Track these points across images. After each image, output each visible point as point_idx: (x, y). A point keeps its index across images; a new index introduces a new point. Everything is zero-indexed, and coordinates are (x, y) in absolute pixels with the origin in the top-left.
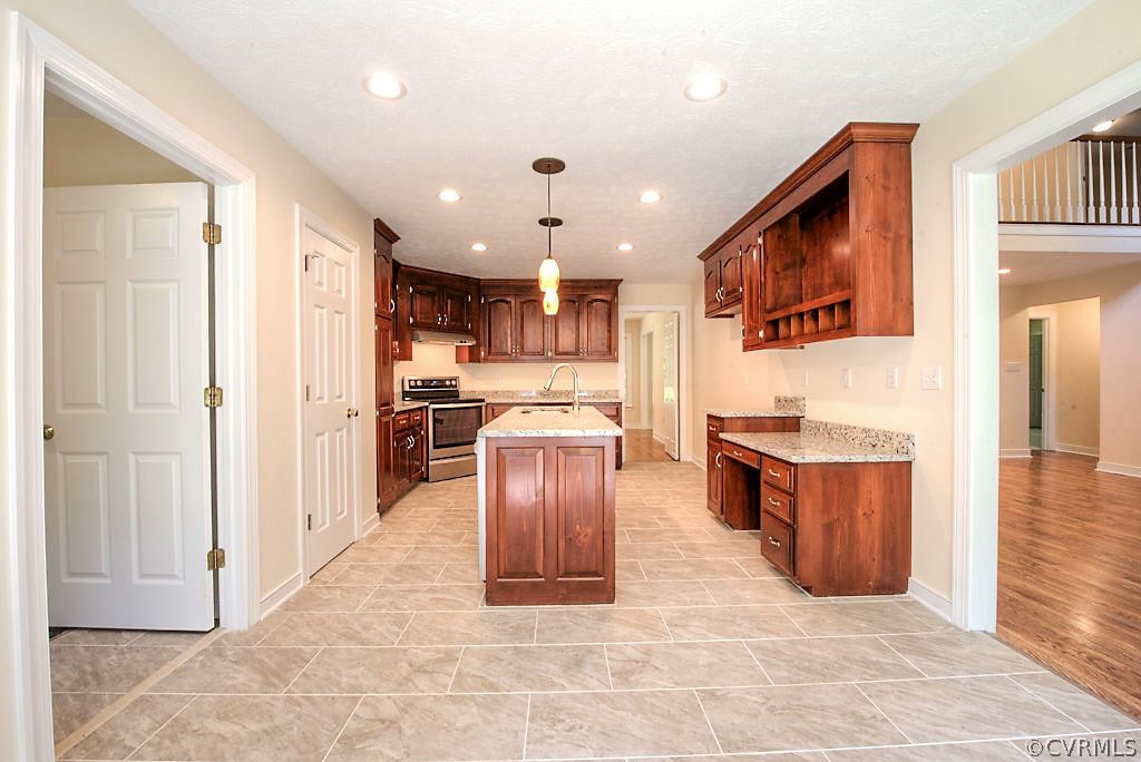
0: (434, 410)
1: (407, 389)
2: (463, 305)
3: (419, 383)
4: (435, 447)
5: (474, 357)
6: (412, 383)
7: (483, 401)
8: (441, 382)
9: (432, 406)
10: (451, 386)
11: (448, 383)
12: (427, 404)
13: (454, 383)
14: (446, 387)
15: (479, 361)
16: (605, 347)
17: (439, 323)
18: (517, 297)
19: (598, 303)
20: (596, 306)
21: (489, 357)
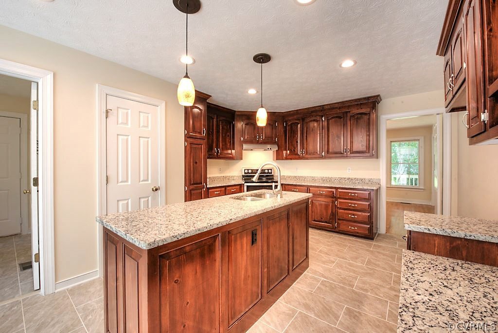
1: (244, 174)
3: (250, 171)
6: (246, 171)
9: (246, 184)
10: (268, 173)
11: (266, 171)
12: (243, 183)
13: (270, 171)
15: (283, 159)
16: (364, 147)
17: (257, 139)
18: (303, 120)
19: (359, 116)
20: (357, 118)
21: (288, 157)
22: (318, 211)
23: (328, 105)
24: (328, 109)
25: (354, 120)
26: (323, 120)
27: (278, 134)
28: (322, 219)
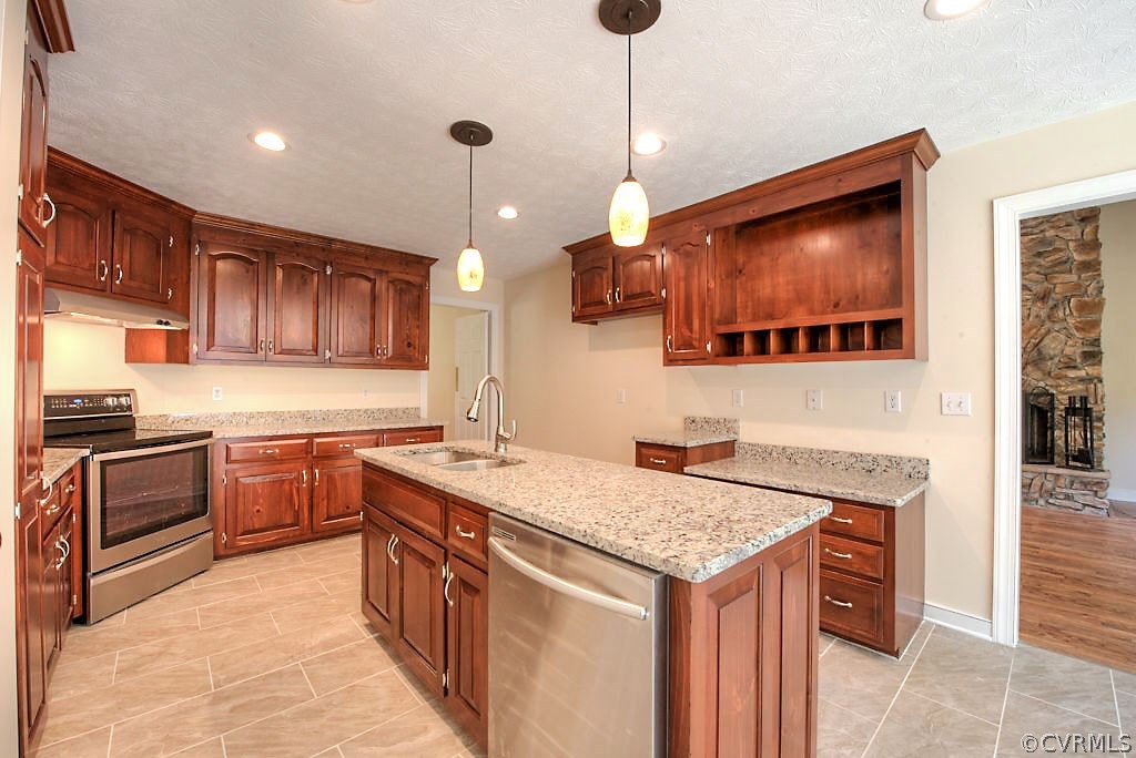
2: (158, 253)
5: (177, 350)
7: (210, 434)
8: (95, 400)
9: (98, 457)
11: (110, 401)
12: (87, 452)
13: (124, 400)
14: (107, 409)
15: (187, 362)
16: (411, 348)
17: (103, 279)
18: (270, 256)
19: (404, 286)
20: (401, 290)
21: (211, 354)
22: (340, 491)
23: (342, 242)
24: (340, 251)
25: (395, 291)
26: (329, 273)
27: (173, 277)
28: (348, 508)
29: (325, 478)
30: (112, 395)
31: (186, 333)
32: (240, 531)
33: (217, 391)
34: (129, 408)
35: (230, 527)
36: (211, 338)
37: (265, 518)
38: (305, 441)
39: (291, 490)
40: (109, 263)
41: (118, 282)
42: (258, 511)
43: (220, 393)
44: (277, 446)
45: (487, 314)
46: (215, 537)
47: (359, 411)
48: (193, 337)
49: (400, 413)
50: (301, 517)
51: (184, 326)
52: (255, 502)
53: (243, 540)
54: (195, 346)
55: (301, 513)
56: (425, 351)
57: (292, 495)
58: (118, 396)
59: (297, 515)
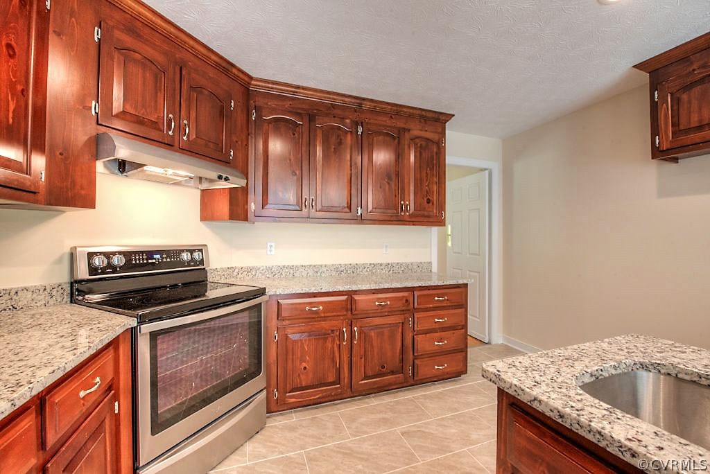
0: (154, 336)
2: (221, 115)
4: (155, 431)
5: (238, 209)
7: (262, 292)
8: (171, 255)
9: (147, 328)
11: (185, 256)
12: (133, 322)
13: (197, 255)
15: (246, 219)
16: (431, 204)
17: (170, 133)
18: (312, 118)
19: (424, 143)
20: (421, 147)
21: (265, 212)
22: (376, 350)
23: (372, 101)
24: (369, 111)
25: (415, 148)
26: (359, 133)
27: (234, 139)
28: (383, 367)
29: (363, 336)
30: (187, 251)
31: (245, 190)
32: (289, 387)
33: (271, 246)
34: (202, 262)
35: (281, 384)
36: (265, 197)
37: (311, 375)
38: (344, 298)
39: (333, 348)
40: (177, 117)
41: (185, 138)
42: (305, 368)
43: (273, 249)
44: (321, 303)
45: (487, 172)
46: (268, 393)
47: (381, 265)
48: (251, 197)
49: (415, 267)
50: (342, 376)
51: (243, 183)
52: (302, 361)
53: (291, 397)
54: (253, 204)
55: (342, 370)
56: (442, 207)
57: (334, 353)
58: (191, 251)
59: (339, 371)
